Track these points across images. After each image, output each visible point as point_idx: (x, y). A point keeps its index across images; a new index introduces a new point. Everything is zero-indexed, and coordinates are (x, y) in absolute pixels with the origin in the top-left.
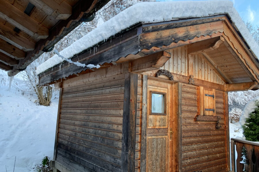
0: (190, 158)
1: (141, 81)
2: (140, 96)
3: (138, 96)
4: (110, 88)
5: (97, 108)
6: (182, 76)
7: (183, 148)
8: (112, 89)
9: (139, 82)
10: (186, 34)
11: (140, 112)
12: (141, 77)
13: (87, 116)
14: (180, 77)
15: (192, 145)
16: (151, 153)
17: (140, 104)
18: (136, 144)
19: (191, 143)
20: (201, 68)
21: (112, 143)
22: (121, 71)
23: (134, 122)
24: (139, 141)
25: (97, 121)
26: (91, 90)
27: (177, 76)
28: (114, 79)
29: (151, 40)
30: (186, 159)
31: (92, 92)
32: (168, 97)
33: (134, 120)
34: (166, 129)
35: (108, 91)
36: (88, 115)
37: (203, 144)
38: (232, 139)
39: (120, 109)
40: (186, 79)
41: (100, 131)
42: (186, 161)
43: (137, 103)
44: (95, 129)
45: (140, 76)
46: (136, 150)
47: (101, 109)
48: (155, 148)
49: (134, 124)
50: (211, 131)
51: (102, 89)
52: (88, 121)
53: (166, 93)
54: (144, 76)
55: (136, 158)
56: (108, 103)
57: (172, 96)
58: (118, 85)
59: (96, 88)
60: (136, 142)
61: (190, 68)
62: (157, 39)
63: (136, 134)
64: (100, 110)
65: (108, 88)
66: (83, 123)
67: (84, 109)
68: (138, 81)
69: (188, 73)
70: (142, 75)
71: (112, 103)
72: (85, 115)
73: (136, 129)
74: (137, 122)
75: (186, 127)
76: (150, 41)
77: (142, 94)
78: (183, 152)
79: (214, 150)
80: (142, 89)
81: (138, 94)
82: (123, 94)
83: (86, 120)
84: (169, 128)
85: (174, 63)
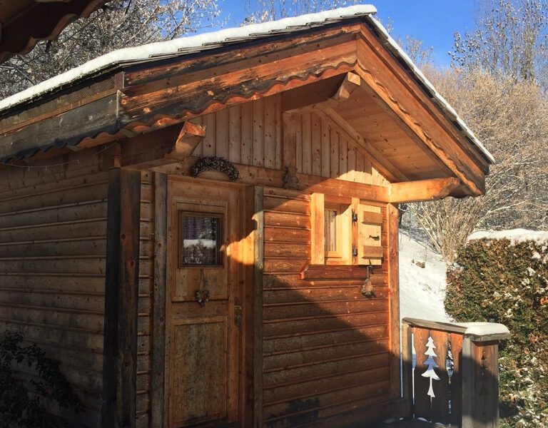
0: (285, 369)
1: (149, 187)
2: (149, 225)
3: (143, 225)
4: (77, 205)
5: (46, 257)
6: (263, 170)
7: (268, 345)
8: (82, 207)
9: (145, 190)
10: (246, 77)
11: (149, 263)
12: (149, 179)
13: (23, 278)
14: (258, 171)
15: (292, 337)
16: (183, 358)
17: (148, 246)
18: (139, 338)
19: (292, 332)
20: (319, 148)
21: (84, 339)
22: (100, 164)
23: (132, 288)
24: (148, 331)
25: (49, 289)
26: (30, 210)
27: (249, 171)
28: (85, 181)
29: (149, 101)
30: (275, 369)
31: (34, 216)
32: (229, 222)
33: (132, 283)
34: (224, 302)
35: (71, 212)
36: (25, 276)
37: (324, 333)
38: (405, 320)
39: (100, 259)
40: (274, 177)
41: (55, 315)
42: (275, 376)
43: (141, 243)
44: (44, 310)
45: (147, 175)
46: (138, 353)
47: (57, 259)
48: (193, 348)
49: (133, 293)
50: (347, 303)
51: (57, 208)
52: (27, 290)
53: (223, 214)
54: (157, 176)
55: (140, 370)
56: (72, 243)
57: (241, 220)
58: (94, 199)
59: (43, 206)
60: (139, 334)
61: (286, 148)
62: (165, 98)
63: (139, 314)
64: (54, 261)
65: (72, 206)
66: (14, 295)
67: (14, 260)
68: (142, 187)
69: (282, 160)
70: (153, 174)
71: (83, 242)
72: (16, 276)
73: (137, 304)
74: (140, 287)
75: (277, 294)
76: (147, 103)
77: (153, 221)
78: (266, 352)
79: (352, 348)
80: (153, 208)
81: (141, 219)
82: (106, 222)
83: (23, 290)
84: (231, 298)
85: (244, 138)
